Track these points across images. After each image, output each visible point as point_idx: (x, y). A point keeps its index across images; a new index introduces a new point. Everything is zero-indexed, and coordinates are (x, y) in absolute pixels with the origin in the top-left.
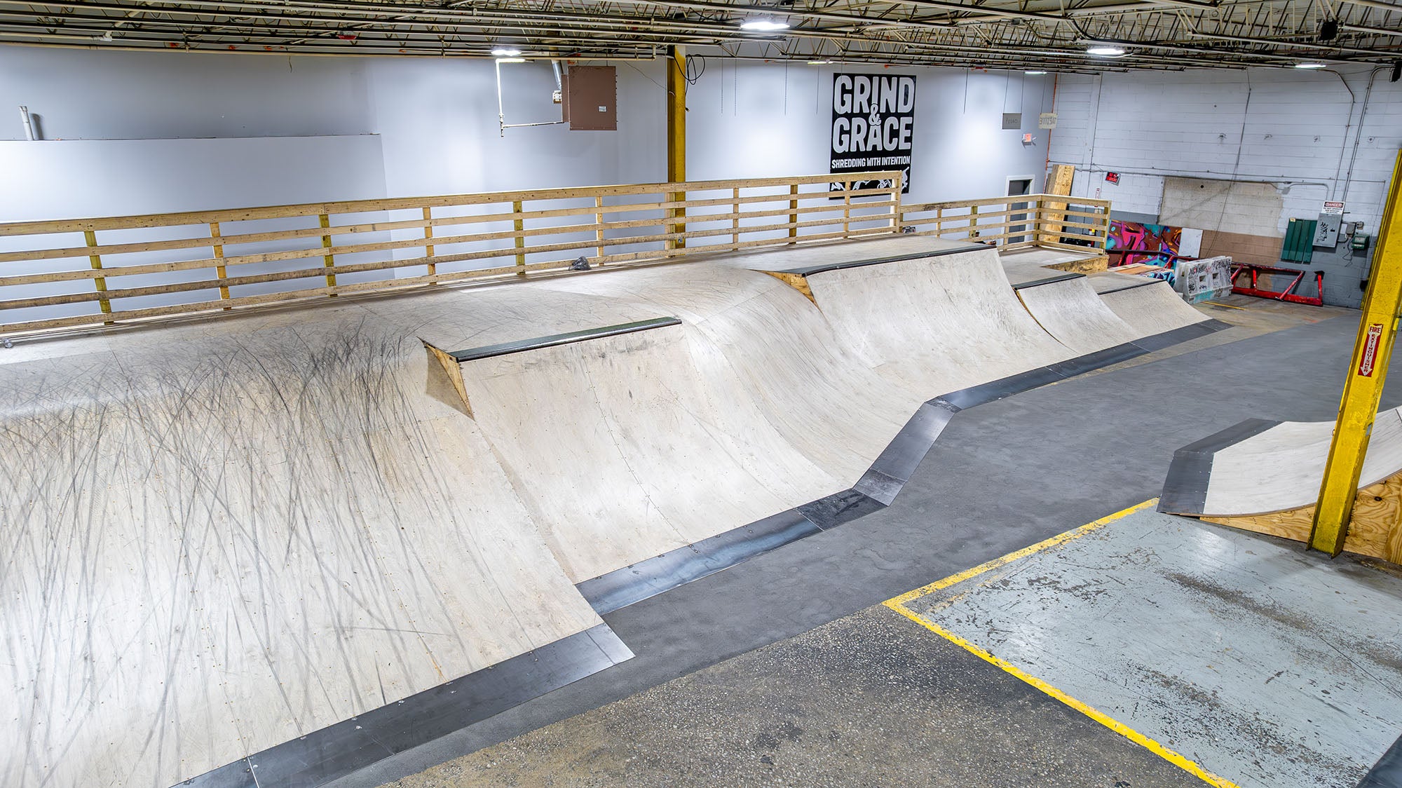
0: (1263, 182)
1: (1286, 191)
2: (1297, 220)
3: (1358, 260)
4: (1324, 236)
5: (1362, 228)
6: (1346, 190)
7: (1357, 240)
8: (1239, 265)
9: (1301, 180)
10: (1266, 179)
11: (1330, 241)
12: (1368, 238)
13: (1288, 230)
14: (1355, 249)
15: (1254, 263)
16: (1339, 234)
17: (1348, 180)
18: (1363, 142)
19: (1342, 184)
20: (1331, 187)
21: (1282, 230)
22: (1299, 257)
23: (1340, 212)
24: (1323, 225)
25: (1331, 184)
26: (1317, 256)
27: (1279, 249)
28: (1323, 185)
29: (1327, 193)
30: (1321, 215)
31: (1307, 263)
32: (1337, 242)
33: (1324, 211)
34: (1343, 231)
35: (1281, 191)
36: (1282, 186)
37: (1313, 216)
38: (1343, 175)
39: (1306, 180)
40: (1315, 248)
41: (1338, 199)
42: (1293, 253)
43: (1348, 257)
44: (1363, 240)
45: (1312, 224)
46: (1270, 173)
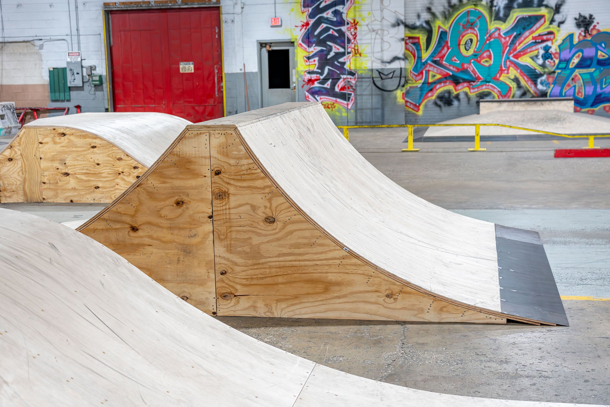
0: (24, 42)
1: (41, 47)
2: (54, 68)
3: (99, 93)
4: (73, 78)
5: (95, 69)
6: (79, 43)
7: (94, 78)
8: (23, 109)
9: (49, 38)
10: (26, 39)
11: (78, 82)
12: (100, 77)
13: (50, 77)
14: (95, 86)
15: (33, 107)
16: (83, 76)
17: (79, 35)
18: (80, 7)
19: (75, 38)
20: (69, 41)
21: (46, 79)
22: (62, 98)
23: (79, 59)
24: (71, 70)
25: (68, 38)
26: (73, 94)
27: (47, 93)
28: (64, 40)
29: (68, 45)
30: (68, 63)
31: (69, 101)
32: (83, 82)
33: (69, 60)
34: (85, 74)
35: (38, 48)
36: (38, 43)
37: (63, 65)
38: (74, 32)
39: (52, 38)
40: (70, 89)
41: (76, 50)
42: (57, 94)
43: (92, 92)
44: (97, 78)
45: (64, 70)
46: (28, 34)
